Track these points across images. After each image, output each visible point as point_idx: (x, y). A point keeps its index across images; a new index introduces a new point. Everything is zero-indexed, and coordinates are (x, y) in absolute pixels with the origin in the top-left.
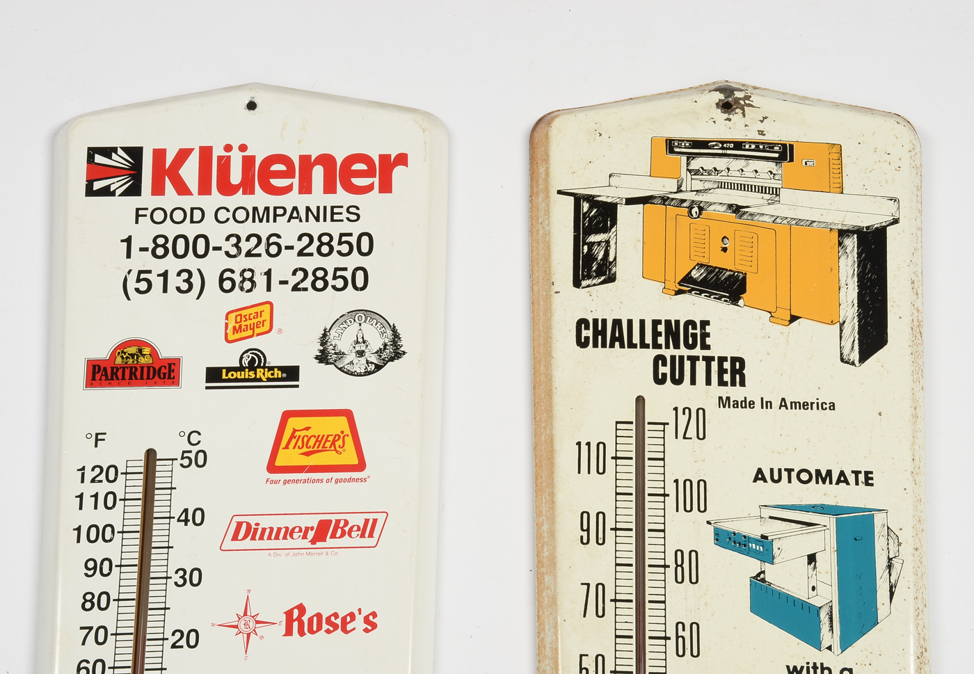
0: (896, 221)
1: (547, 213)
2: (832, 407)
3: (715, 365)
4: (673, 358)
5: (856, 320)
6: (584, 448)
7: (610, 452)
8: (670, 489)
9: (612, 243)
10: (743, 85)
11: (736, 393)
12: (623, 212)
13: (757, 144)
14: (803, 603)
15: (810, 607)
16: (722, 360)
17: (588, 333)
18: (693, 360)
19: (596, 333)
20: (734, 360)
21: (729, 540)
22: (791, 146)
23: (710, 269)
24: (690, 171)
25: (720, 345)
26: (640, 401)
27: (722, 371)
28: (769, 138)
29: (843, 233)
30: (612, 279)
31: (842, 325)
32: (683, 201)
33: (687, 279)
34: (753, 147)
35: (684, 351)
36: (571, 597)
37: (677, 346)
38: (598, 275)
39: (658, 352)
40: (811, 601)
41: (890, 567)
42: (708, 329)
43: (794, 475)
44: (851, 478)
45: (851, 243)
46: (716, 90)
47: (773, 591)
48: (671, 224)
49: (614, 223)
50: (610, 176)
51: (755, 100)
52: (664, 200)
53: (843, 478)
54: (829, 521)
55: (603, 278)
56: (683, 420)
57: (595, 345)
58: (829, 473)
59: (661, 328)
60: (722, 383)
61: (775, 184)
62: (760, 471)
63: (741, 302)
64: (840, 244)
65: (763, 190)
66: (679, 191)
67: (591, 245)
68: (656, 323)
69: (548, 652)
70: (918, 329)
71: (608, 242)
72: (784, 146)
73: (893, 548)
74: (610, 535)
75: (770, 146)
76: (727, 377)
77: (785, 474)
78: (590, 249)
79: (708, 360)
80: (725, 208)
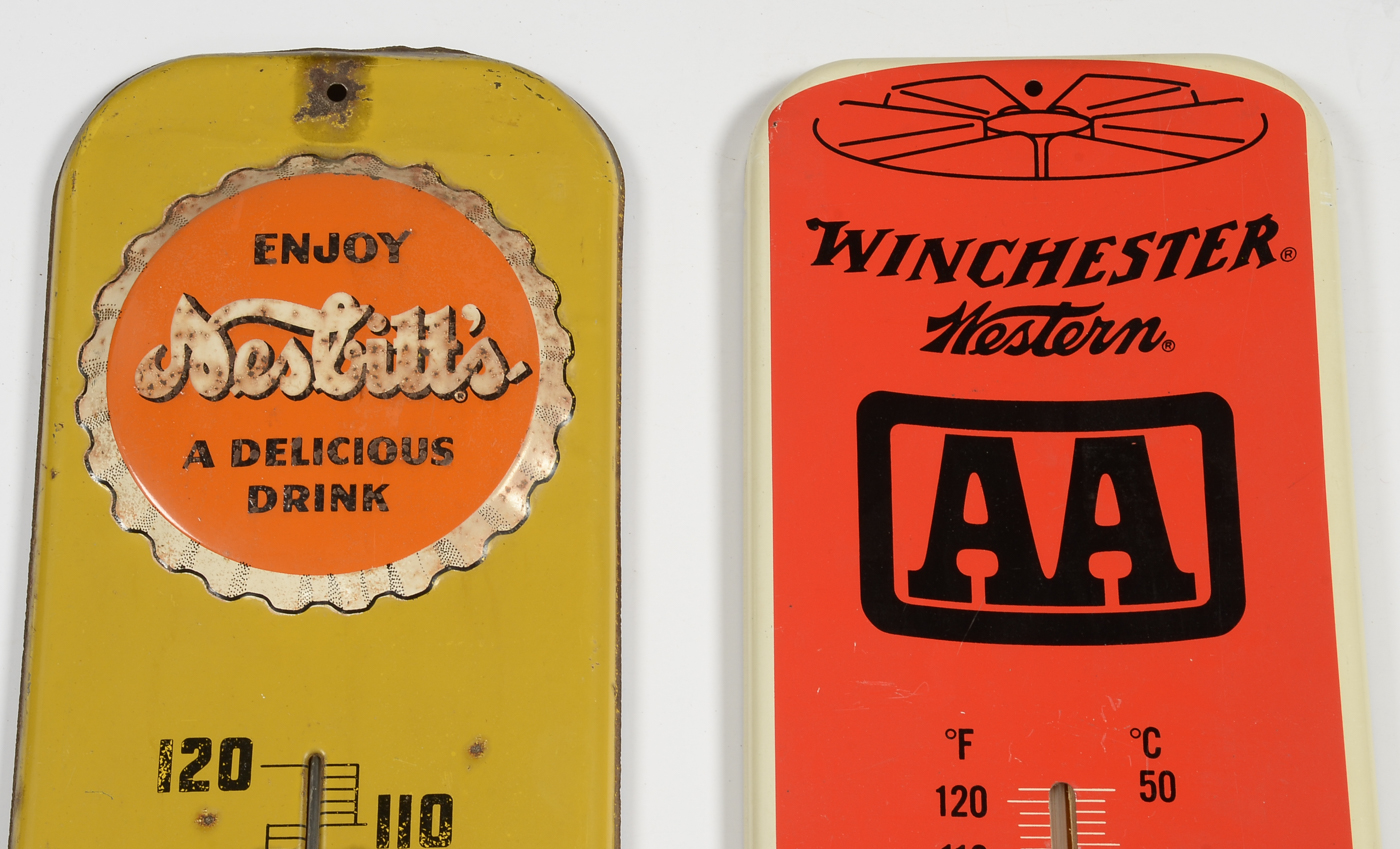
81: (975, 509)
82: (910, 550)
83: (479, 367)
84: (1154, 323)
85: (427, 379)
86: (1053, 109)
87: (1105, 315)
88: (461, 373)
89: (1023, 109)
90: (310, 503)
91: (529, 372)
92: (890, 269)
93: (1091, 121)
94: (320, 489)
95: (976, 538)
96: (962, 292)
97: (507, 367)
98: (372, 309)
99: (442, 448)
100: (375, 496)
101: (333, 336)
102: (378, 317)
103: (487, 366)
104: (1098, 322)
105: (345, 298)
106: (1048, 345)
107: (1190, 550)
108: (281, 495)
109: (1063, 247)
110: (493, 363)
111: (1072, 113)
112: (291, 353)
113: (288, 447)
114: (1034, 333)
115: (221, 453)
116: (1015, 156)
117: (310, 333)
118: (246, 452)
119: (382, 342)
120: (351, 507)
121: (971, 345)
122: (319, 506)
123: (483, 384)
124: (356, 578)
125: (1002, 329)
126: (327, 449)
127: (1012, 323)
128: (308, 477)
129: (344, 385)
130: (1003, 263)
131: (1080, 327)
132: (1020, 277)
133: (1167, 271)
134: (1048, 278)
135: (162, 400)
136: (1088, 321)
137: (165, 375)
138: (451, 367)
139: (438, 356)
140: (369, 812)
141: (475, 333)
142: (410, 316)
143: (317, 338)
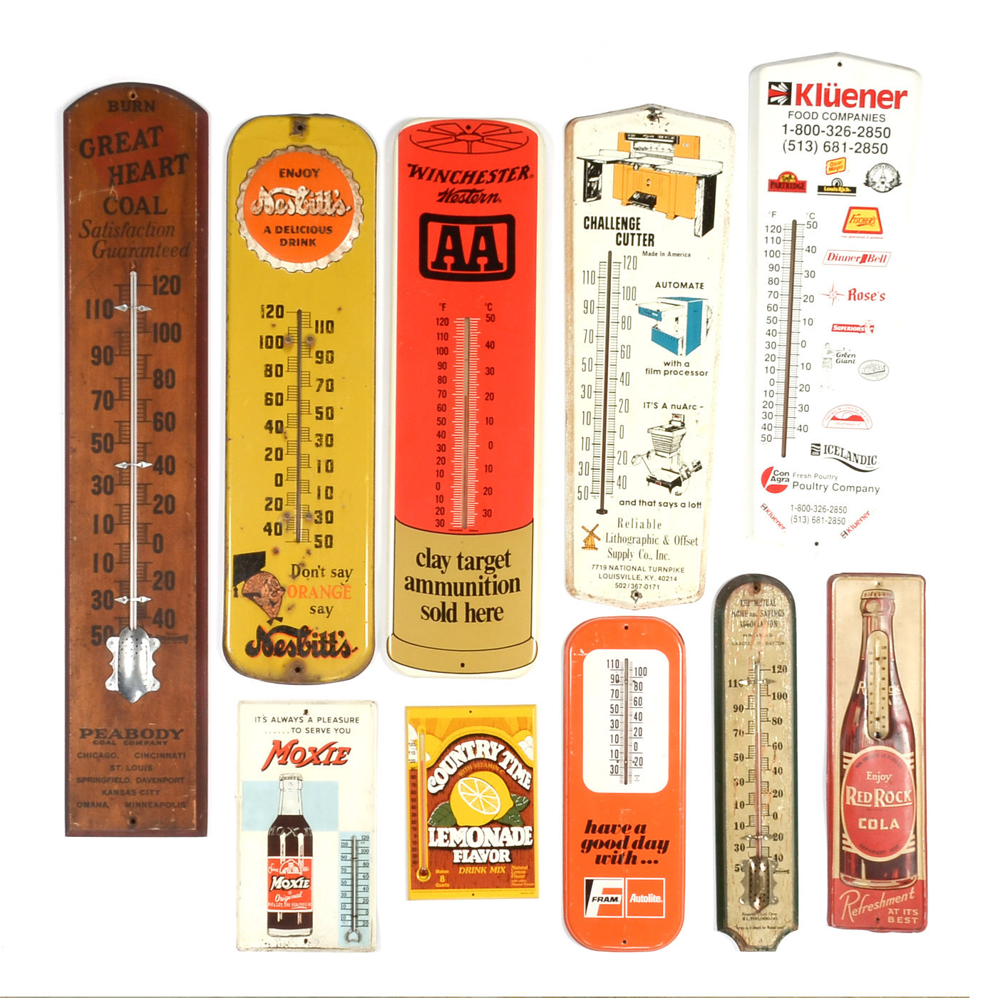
0: (721, 172)
1: (572, 167)
2: (689, 255)
3: (642, 237)
4: (624, 234)
5: (702, 217)
6: (586, 273)
7: (597, 275)
8: (621, 291)
9: (600, 182)
10: (660, 106)
11: (649, 249)
12: (605, 167)
13: (664, 136)
14: (672, 337)
15: (675, 338)
16: (645, 235)
17: (589, 223)
18: (633, 235)
19: (592, 223)
20: (650, 235)
21: (645, 312)
22: (679, 137)
23: (642, 194)
24: (635, 148)
25: (645, 228)
26: (610, 253)
27: (645, 240)
28: (669, 133)
29: (699, 178)
30: (599, 198)
31: (696, 219)
32: (631, 163)
33: (632, 199)
34: (662, 137)
35: (629, 231)
36: (579, 335)
37: (626, 228)
38: (594, 197)
39: (618, 231)
40: (675, 337)
41: (707, 322)
42: (639, 221)
43: (672, 284)
44: (695, 286)
45: (702, 182)
46: (647, 109)
47: (661, 332)
48: (626, 173)
49: (601, 173)
50: (600, 150)
51: (664, 114)
52: (623, 162)
53: (691, 286)
54: (685, 304)
55: (596, 198)
56: (628, 261)
57: (592, 228)
58: (686, 284)
59: (620, 221)
60: (644, 245)
61: (672, 155)
62: (658, 283)
63: (654, 209)
64: (697, 182)
65: (665, 157)
66: (630, 158)
67: (591, 183)
68: (618, 218)
69: (570, 357)
70: (727, 221)
71: (598, 181)
72: (676, 137)
73: (709, 314)
74: (596, 310)
75: (669, 137)
76: (647, 243)
77: (668, 284)
78: (591, 185)
79: (639, 235)
80: (649, 166)
81: (449, 246)
82: (432, 256)
83: (339, 207)
84: (497, 195)
85: (325, 210)
86: (473, 133)
87: (484, 192)
88: (334, 209)
89: (465, 133)
90: (296, 243)
91: (351, 209)
92: (429, 178)
93: (483, 137)
94: (298, 240)
95: (449, 253)
96: (448, 185)
97: (346, 207)
98: (310, 191)
99: (329, 229)
100: (312, 242)
101: (301, 198)
102: (312, 193)
103: (341, 207)
104: (482, 194)
105: (303, 188)
106: (470, 200)
107: (502, 257)
108: (288, 241)
109: (474, 173)
110: (342, 206)
111: (478, 135)
112: (290, 203)
113: (290, 228)
114: (466, 197)
115: (273, 230)
116: (462, 147)
117: (294, 197)
118: (279, 230)
119: (313, 200)
120: (306, 245)
121: (450, 200)
122: (298, 244)
123: (340, 212)
124: (308, 264)
125: (458, 196)
126: (300, 229)
127: (460, 194)
128: (295, 236)
129: (304, 212)
130: (459, 177)
131: (478, 195)
132: (463, 181)
133: (501, 180)
134: (470, 182)
135: (257, 215)
136: (480, 194)
137: (258, 208)
138: (331, 207)
139: (328, 204)
140: (313, 325)
141: (338, 198)
142: (320, 193)
143: (296, 199)
